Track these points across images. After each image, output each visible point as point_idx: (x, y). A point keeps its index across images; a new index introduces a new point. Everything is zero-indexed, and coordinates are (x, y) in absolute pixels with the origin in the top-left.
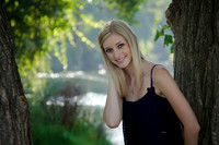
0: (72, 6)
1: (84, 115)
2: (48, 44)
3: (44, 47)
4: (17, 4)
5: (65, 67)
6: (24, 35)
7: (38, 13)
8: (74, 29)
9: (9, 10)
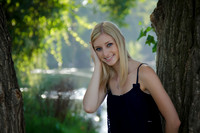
0: (68, 8)
1: (76, 108)
2: (45, 43)
3: (41, 45)
4: (17, 5)
5: (60, 64)
6: (24, 34)
7: (37, 14)
8: (69, 29)
9: (11, 10)
